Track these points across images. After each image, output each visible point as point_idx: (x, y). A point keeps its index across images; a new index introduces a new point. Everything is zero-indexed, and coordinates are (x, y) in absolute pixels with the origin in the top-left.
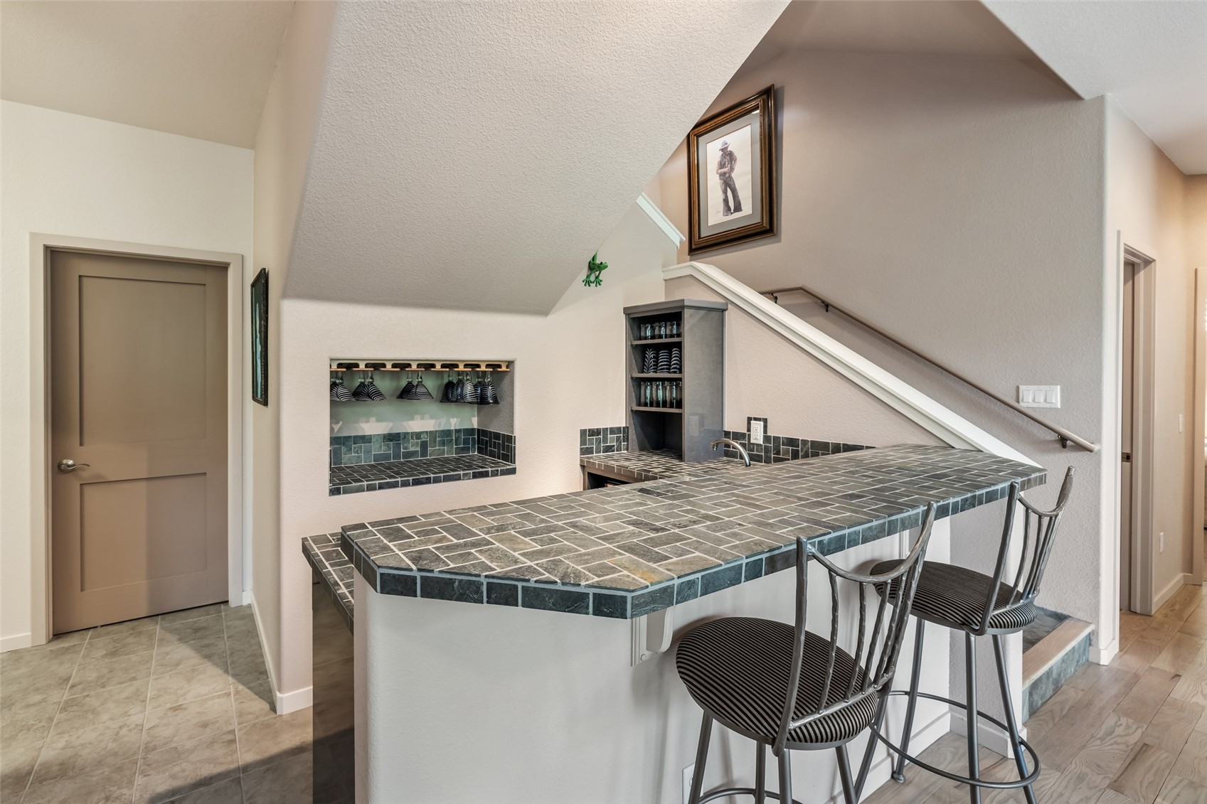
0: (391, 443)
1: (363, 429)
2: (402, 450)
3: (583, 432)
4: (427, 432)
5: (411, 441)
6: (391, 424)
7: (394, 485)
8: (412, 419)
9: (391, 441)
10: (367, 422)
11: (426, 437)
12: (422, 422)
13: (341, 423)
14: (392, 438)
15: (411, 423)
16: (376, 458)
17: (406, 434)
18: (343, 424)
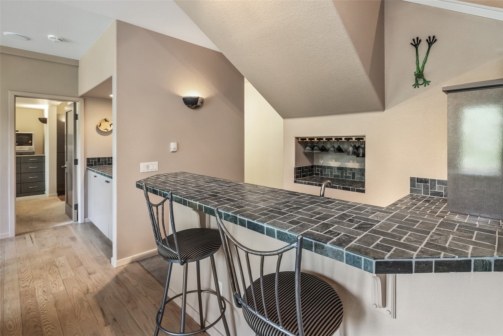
0: (340, 171)
1: (330, 164)
2: (344, 175)
3: (412, 180)
4: (355, 168)
5: (348, 171)
6: (340, 163)
7: (312, 184)
8: (349, 162)
9: (340, 170)
10: (332, 161)
11: (354, 170)
12: (353, 164)
13: (323, 160)
14: (340, 169)
15: (348, 164)
16: (335, 176)
17: (346, 168)
18: (324, 161)
